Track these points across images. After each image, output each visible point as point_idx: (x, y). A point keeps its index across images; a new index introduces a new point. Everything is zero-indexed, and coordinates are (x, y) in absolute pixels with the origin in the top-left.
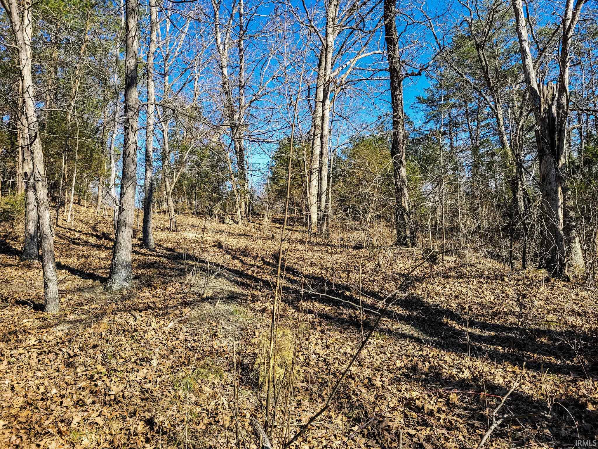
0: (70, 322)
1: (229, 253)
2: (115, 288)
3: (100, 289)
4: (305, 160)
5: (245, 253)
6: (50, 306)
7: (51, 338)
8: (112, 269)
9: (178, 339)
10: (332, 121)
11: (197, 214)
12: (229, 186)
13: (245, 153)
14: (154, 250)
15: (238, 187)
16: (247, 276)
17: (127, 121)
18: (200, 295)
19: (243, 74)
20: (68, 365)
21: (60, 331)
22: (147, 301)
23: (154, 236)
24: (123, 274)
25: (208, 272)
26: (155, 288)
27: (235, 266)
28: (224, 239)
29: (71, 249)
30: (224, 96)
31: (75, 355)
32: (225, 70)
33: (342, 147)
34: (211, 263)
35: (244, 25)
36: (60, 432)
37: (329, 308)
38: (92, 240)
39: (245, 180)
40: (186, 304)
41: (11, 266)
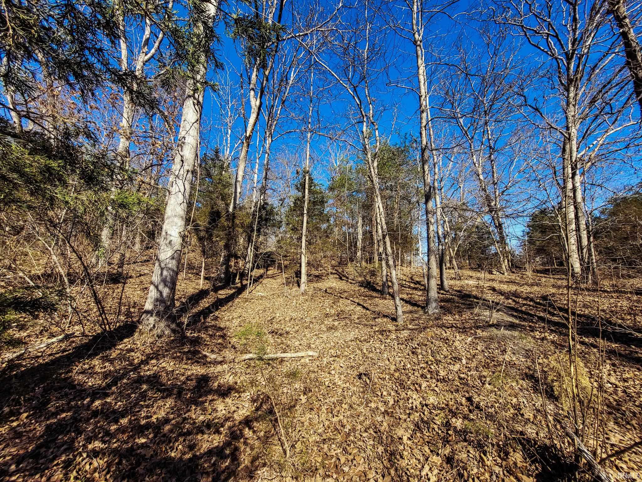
0: (410, 329)
1: (502, 295)
2: (430, 312)
3: (421, 312)
4: (560, 224)
5: (516, 295)
6: (399, 320)
7: (402, 336)
8: (427, 302)
9: (477, 349)
10: (585, 190)
11: (472, 269)
12: (493, 249)
13: (503, 226)
14: (448, 291)
15: (501, 249)
16: (521, 312)
17: (428, 220)
18: (487, 322)
19: (495, 175)
20: (413, 353)
21: (406, 333)
22: (451, 322)
23: (446, 283)
24: (434, 305)
25: (490, 308)
26: (455, 315)
27: (510, 304)
28: (496, 285)
29: (403, 290)
30: (482, 193)
31: (416, 348)
32: (481, 177)
33: (600, 209)
34: (493, 302)
35: (492, 145)
36: (416, 390)
37: (617, 345)
38: (412, 285)
39: (505, 244)
40: (478, 327)
41: (378, 297)
